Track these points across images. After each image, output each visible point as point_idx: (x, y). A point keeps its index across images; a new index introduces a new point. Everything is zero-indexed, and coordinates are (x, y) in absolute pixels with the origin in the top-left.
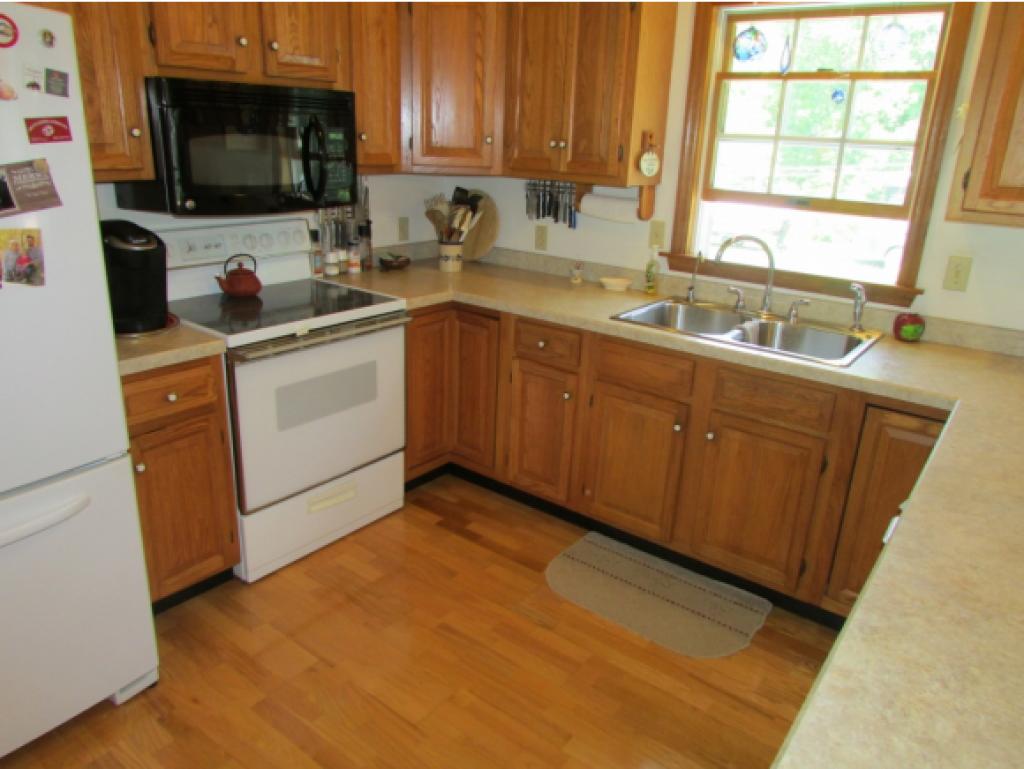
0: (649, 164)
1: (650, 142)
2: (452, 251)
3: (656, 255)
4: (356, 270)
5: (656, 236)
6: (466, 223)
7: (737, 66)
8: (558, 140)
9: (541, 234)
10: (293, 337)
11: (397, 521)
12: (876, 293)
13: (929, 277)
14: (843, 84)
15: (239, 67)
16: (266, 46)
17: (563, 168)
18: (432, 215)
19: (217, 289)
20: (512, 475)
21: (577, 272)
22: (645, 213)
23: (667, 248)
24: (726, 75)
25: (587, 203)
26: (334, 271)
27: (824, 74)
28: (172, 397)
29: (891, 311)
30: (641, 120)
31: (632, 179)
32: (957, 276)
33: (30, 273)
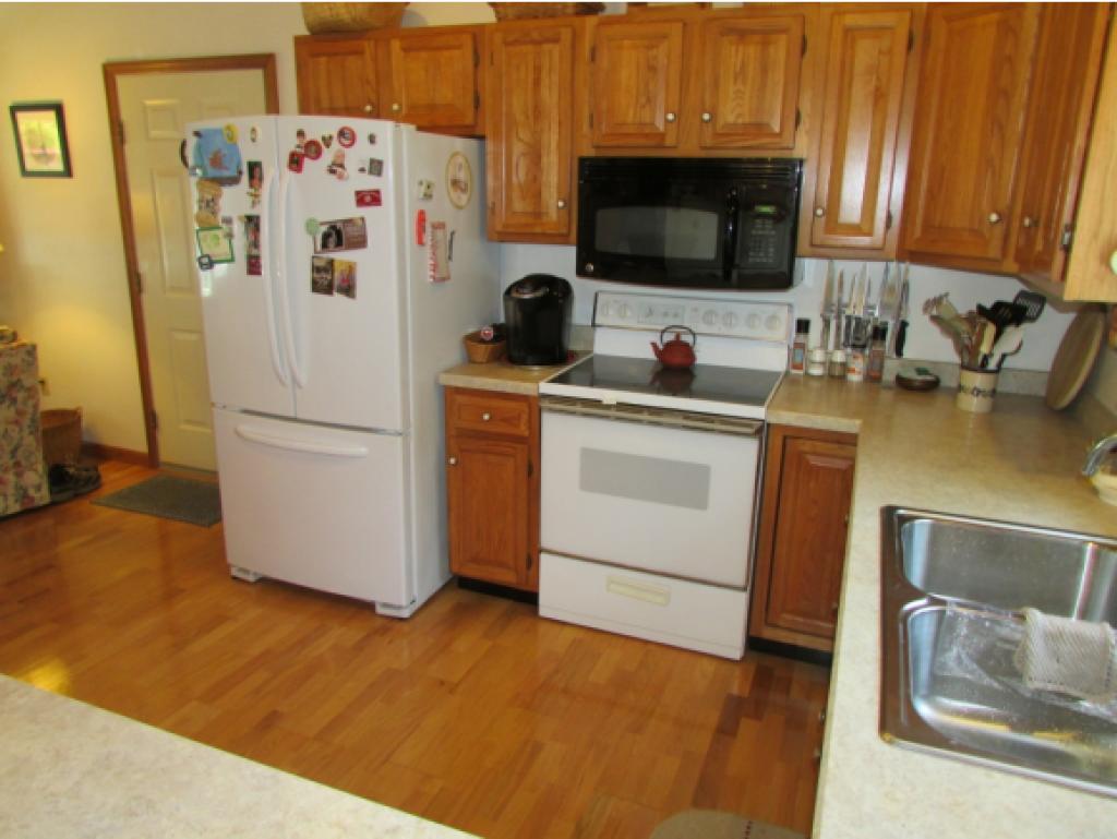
4: (856, 377)
15: (671, 141)
16: (701, 117)
26: (818, 370)
28: (485, 416)
33: (348, 289)
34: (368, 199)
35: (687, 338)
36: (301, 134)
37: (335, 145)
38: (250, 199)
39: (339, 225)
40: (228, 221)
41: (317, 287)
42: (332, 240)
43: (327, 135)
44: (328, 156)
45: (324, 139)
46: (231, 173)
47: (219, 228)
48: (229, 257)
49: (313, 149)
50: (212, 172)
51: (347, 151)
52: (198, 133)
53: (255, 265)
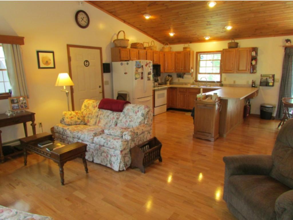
0: (192, 70)
1: (192, 68)
2: (168, 82)
3: (193, 81)
4: (157, 85)
5: (193, 78)
6: (170, 79)
9: (179, 80)
10: (159, 89)
11: (166, 113)
12: (218, 82)
13: (223, 80)
14: (212, 61)
16: (154, 61)
17: (182, 72)
20: (179, 107)
21: (184, 84)
22: (192, 76)
23: (195, 80)
24: (200, 60)
25: (185, 76)
27: (210, 60)
29: (219, 84)
30: (191, 66)
31: (191, 72)
32: (225, 79)
36: (146, 62)
38: (142, 70)
39: (149, 72)
40: (139, 73)
42: (149, 74)
43: (149, 62)
44: (149, 65)
46: (140, 67)
48: (139, 77)
50: (138, 67)
52: (136, 62)
53: (142, 78)
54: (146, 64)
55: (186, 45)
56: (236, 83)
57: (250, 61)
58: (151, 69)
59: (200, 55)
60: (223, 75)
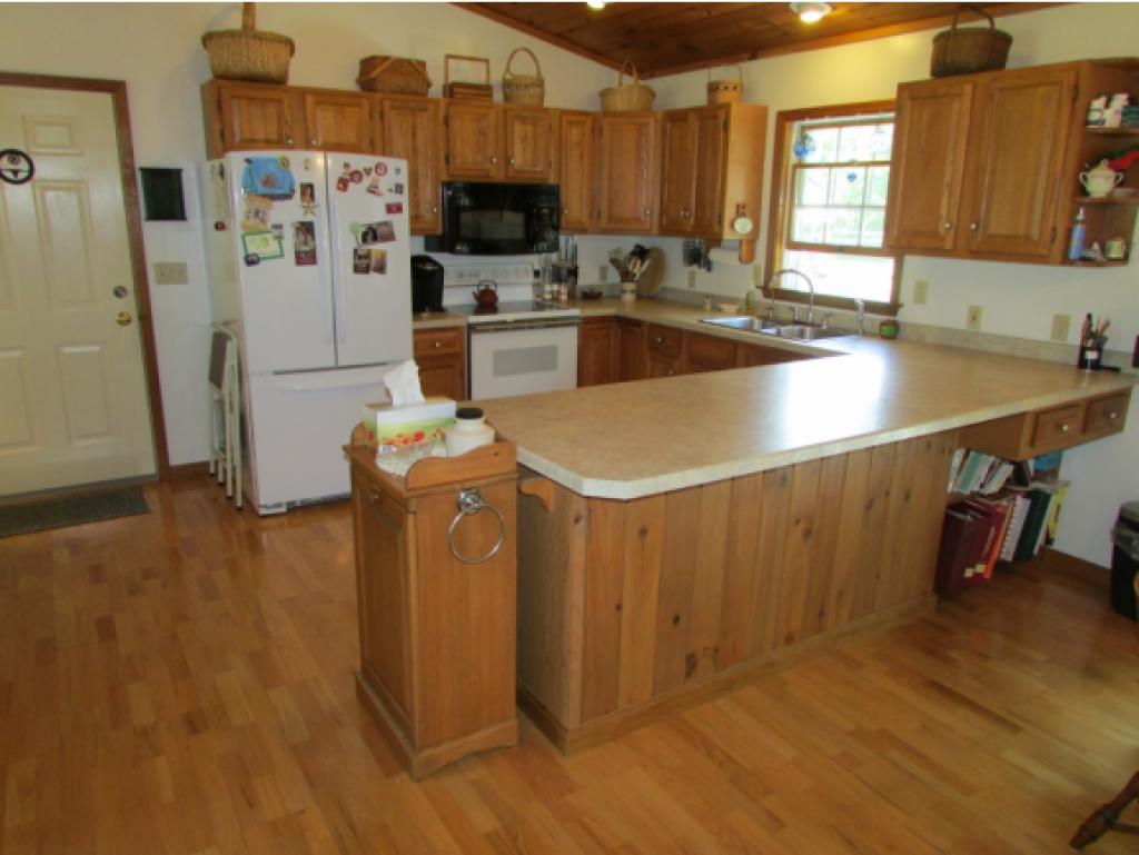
0: (743, 225)
1: (743, 211)
2: (630, 286)
3: (752, 287)
5: (756, 276)
7: (809, 159)
8: (686, 211)
9: (692, 277)
10: (504, 323)
13: (906, 297)
15: (493, 173)
16: (508, 161)
17: (689, 229)
18: (614, 261)
19: (474, 302)
21: (708, 302)
22: (749, 260)
23: (762, 283)
24: (802, 166)
26: (548, 296)
28: (437, 345)
29: (879, 318)
30: (734, 197)
32: (920, 293)
33: (381, 269)
34: (394, 209)
35: (492, 288)
36: (346, 165)
37: (373, 174)
38: (302, 211)
39: (375, 227)
40: (278, 227)
41: (357, 269)
42: (370, 237)
43: (368, 166)
44: (367, 181)
45: (365, 170)
46: (286, 191)
47: (268, 232)
48: (279, 253)
49: (356, 176)
50: (262, 189)
51: (381, 179)
52: (248, 161)
53: (306, 258)
54: (340, 172)
55: (722, 73)
56: (987, 326)
57: (1071, 167)
58: (393, 209)
59: (804, 129)
60: (911, 261)
